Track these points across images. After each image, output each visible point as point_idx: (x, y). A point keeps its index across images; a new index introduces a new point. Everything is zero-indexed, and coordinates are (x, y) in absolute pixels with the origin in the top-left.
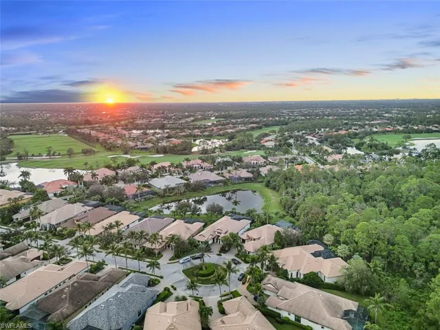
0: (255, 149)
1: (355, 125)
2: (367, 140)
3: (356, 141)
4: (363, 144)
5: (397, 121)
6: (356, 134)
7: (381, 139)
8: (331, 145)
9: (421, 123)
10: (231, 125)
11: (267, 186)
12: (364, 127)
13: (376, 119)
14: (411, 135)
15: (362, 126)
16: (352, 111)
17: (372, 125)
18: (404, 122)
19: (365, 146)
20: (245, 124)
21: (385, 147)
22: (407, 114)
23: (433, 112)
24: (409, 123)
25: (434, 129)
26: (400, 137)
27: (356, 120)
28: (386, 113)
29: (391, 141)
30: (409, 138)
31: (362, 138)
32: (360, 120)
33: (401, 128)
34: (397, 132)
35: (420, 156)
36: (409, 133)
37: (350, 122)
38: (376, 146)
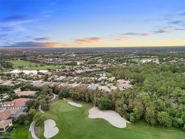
0: (97, 63)
1: (125, 56)
2: (129, 60)
3: (126, 61)
4: (128, 61)
5: (137, 54)
6: (126, 59)
7: (133, 60)
8: (119, 62)
9: (145, 55)
10: (83, 56)
11: (106, 72)
12: (128, 57)
13: (131, 54)
14: (142, 59)
15: (127, 56)
16: (122, 51)
17: (130, 56)
18: (140, 55)
19: (129, 62)
20: (88, 56)
21: (134, 62)
22: (140, 52)
23: (149, 51)
24: (141, 55)
25: (148, 57)
26: (138, 59)
27: (124, 54)
28: (134, 52)
29: (136, 60)
30: (141, 59)
31: (128, 60)
32: (126, 54)
33: (139, 57)
34: (137, 58)
35: (144, 64)
36: (141, 58)
37: (123, 55)
38: (132, 62)
